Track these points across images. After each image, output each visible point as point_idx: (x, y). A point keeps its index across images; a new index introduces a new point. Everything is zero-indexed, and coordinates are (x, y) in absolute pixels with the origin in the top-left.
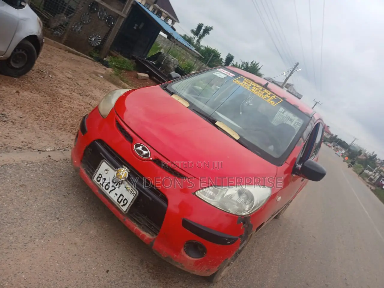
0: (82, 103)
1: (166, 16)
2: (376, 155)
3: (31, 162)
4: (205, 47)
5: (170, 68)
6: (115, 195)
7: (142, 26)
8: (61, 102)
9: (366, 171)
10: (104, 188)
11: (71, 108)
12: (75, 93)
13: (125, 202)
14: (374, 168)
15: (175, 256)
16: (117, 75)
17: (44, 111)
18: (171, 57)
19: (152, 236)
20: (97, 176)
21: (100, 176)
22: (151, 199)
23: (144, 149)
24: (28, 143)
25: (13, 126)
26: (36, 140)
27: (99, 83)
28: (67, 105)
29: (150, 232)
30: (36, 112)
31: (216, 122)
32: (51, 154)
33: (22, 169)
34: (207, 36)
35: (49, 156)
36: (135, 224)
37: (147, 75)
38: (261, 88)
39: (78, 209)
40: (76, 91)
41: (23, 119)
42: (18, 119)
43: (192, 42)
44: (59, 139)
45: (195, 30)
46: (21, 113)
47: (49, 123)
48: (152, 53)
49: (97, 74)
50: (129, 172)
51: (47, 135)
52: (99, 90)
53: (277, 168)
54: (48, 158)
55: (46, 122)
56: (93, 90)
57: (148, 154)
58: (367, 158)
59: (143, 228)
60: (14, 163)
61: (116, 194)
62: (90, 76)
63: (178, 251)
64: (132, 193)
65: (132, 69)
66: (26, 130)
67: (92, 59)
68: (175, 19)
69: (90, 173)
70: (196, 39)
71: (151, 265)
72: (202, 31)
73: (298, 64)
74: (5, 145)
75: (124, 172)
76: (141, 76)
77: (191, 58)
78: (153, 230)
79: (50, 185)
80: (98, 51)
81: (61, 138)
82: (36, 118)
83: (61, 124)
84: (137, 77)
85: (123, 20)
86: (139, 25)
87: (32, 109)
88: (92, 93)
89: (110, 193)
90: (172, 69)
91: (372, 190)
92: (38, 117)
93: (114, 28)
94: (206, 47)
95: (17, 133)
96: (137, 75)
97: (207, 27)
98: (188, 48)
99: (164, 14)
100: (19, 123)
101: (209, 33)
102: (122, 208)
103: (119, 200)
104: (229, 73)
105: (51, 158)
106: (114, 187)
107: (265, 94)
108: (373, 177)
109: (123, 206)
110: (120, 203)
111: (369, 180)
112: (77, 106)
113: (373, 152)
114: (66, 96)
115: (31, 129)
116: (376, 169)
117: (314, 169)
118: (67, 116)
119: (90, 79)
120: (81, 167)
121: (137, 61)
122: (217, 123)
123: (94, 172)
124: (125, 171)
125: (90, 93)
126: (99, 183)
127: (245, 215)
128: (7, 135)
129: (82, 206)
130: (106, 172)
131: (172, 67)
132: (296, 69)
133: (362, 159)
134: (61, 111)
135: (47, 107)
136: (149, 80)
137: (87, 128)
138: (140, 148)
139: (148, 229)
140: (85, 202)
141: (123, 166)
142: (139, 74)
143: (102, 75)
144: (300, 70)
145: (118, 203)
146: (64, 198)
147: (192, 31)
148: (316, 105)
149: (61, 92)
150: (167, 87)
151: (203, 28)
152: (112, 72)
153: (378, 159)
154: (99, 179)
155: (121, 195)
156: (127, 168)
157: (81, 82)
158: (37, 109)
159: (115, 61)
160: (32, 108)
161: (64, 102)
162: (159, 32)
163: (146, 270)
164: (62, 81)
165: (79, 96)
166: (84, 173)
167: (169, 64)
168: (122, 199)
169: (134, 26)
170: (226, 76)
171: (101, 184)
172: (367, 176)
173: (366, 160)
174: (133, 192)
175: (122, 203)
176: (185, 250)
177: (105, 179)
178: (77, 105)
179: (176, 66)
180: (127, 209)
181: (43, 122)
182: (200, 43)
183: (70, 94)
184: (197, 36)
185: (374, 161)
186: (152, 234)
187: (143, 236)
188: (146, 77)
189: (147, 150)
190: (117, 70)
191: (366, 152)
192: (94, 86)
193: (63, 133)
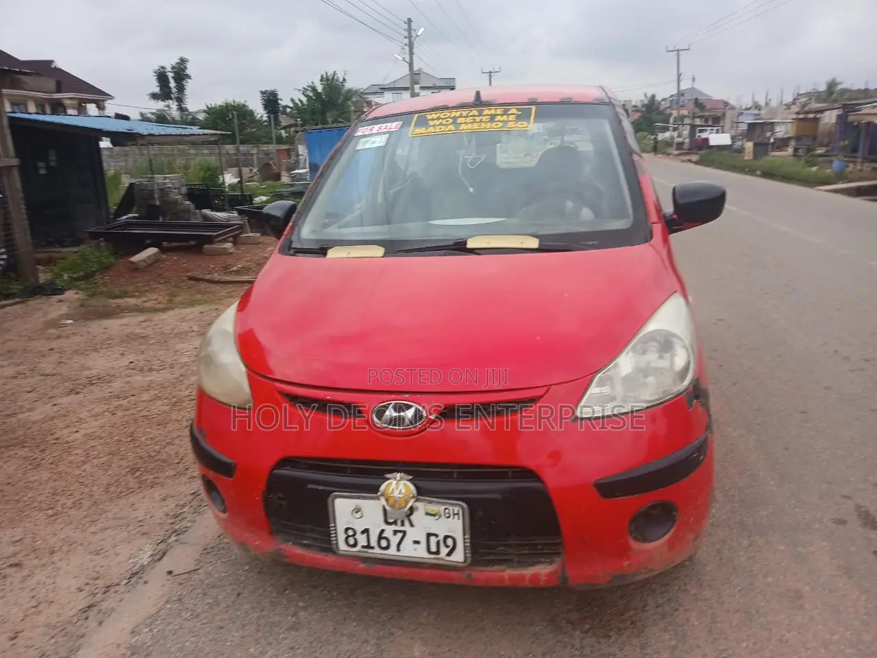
0: (98, 410)
1: (75, 102)
2: (653, 96)
3: (154, 617)
4: (204, 111)
5: (176, 202)
6: (416, 546)
7: (53, 157)
8: (57, 439)
9: (661, 136)
10: (377, 550)
11: (90, 436)
12: (60, 397)
13: (450, 542)
14: (667, 122)
15: (626, 563)
16: (93, 295)
17: (49, 485)
18: (159, 178)
19: (551, 563)
20: (341, 537)
21: (350, 532)
22: (497, 496)
23: (399, 408)
24: (91, 582)
25: (25, 572)
26: (99, 560)
27: (77, 339)
28: (77, 435)
29: (543, 560)
30: (36, 504)
31: (465, 243)
32: (166, 564)
33: (151, 648)
34: (189, 86)
35: (170, 573)
36: (496, 567)
37: (152, 251)
38: (475, 112)
39: (345, 632)
40: (55, 391)
41: (28, 540)
42: (18, 548)
43: (169, 118)
44: (140, 519)
45: (157, 90)
46: (9, 532)
47: (86, 503)
48: (115, 198)
49: (55, 324)
50: (411, 477)
51: (109, 532)
52: (94, 354)
53: (651, 245)
54: (169, 577)
55: (77, 505)
56: (83, 362)
57: (417, 411)
58: (642, 112)
59: (519, 562)
60: (124, 651)
61: (417, 542)
62: (49, 339)
63: (624, 551)
64: (452, 514)
65: (112, 260)
66: (55, 558)
67: (18, 300)
68: (99, 97)
69: (311, 543)
70: (174, 105)
71: (574, 616)
72: (172, 84)
73: (410, 21)
74: (55, 627)
75: (398, 486)
76: (144, 261)
77: (192, 151)
78: (546, 551)
79: (241, 633)
80: (12, 275)
81: (140, 514)
82: (50, 516)
83: (109, 485)
84: (136, 268)
85: (16, 173)
86: (47, 161)
87: (20, 505)
88: (89, 369)
89: (398, 550)
90: (180, 201)
91: (696, 163)
92: (52, 508)
93: (11, 203)
94: (206, 109)
95: (49, 581)
96: (132, 263)
97: (173, 68)
98: (186, 135)
99: (67, 102)
100: (27, 555)
101: (188, 77)
102: (451, 558)
103: (433, 549)
104: (384, 125)
105: (175, 573)
106: (400, 531)
107: (493, 117)
108: (680, 140)
109: (449, 554)
110: (438, 552)
111: (677, 149)
112: (95, 424)
113: (645, 95)
114: (52, 419)
115: (65, 548)
116: (671, 120)
117: (704, 197)
118: (102, 460)
119: (54, 344)
120: (283, 546)
121: (108, 236)
122: (470, 245)
123: (329, 535)
124: (402, 483)
125: (86, 373)
126: (358, 548)
127: (690, 383)
128: (33, 603)
129: (345, 619)
130: (358, 515)
131: (179, 197)
132: (414, 34)
133: (636, 120)
134: (79, 459)
135: (46, 475)
136: (164, 256)
137: (224, 458)
138: (391, 413)
139: (535, 557)
140: (340, 604)
141: (388, 476)
142: (136, 258)
143: (68, 317)
144: (423, 29)
145: (433, 556)
146: (297, 634)
147: (154, 96)
148: (492, 78)
149: (34, 419)
150: (295, 245)
151: (170, 75)
152: (77, 296)
153: (662, 101)
154: (351, 541)
155: (429, 535)
156: (398, 475)
157: (47, 365)
158: (30, 495)
159: (63, 269)
160: (18, 501)
161: (63, 434)
162: (98, 145)
163: (578, 633)
164: (10, 392)
165: (73, 397)
166: (299, 551)
167: (167, 195)
168: (438, 543)
169: (37, 169)
170: (387, 136)
171: (363, 547)
172: (668, 144)
173: (643, 117)
174: (451, 512)
175: (444, 551)
176: (635, 538)
177: (366, 531)
178: (92, 419)
179: (184, 190)
180: (465, 553)
181: (72, 512)
182: (186, 110)
183: (55, 408)
184: (171, 99)
185: (658, 108)
186: (548, 560)
187: (535, 577)
188: (154, 254)
189: (409, 407)
190: (83, 284)
191: (633, 103)
192: (76, 352)
193: (133, 499)
